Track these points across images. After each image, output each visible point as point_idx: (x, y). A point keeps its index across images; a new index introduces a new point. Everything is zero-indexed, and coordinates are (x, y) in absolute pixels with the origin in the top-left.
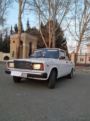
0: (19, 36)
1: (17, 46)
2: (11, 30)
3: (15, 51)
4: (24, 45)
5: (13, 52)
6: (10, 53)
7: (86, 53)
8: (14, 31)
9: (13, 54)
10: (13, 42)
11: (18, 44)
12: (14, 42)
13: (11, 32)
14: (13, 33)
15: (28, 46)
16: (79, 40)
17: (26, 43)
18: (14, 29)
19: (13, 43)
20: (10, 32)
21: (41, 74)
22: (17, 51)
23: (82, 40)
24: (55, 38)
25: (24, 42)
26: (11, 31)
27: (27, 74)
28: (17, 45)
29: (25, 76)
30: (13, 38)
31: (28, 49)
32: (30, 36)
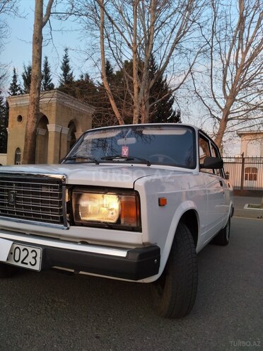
0: (36, 96)
1: (27, 130)
2: (12, 82)
3: (22, 148)
4: (51, 127)
5: (18, 149)
6: (6, 153)
7: (243, 155)
8: (23, 88)
9: (16, 155)
10: (16, 119)
11: (30, 124)
12: (20, 118)
13: (11, 89)
14: (19, 92)
15: (66, 131)
16: (221, 118)
17: (58, 123)
18: (23, 81)
19: (17, 122)
20: (10, 91)
21: (123, 254)
22: (29, 144)
23: (230, 116)
24: (148, 110)
25: (52, 118)
26: (14, 88)
27: (39, 251)
28: (29, 127)
30: (17, 108)
31: (66, 141)
32: (70, 103)
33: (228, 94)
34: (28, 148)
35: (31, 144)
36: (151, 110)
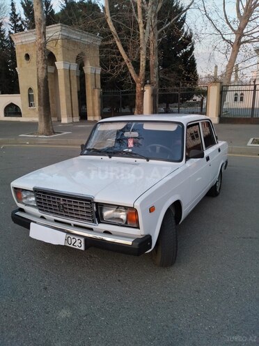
0: (42, 41)
2: (11, 12)
3: (35, 88)
4: (60, 65)
5: (30, 90)
6: (19, 93)
7: (254, 82)
8: (24, 17)
9: (29, 95)
10: (23, 58)
11: (40, 70)
12: (27, 57)
13: (11, 19)
14: (19, 23)
15: (74, 67)
16: (233, 41)
17: (65, 60)
18: (22, 10)
19: (25, 61)
20: (10, 23)
22: (42, 91)
23: (243, 39)
24: (157, 35)
25: (59, 57)
26: (14, 17)
29: (77, 244)
30: (23, 45)
31: (75, 77)
33: (242, 12)
34: (42, 94)
35: (44, 91)
36: (160, 36)
